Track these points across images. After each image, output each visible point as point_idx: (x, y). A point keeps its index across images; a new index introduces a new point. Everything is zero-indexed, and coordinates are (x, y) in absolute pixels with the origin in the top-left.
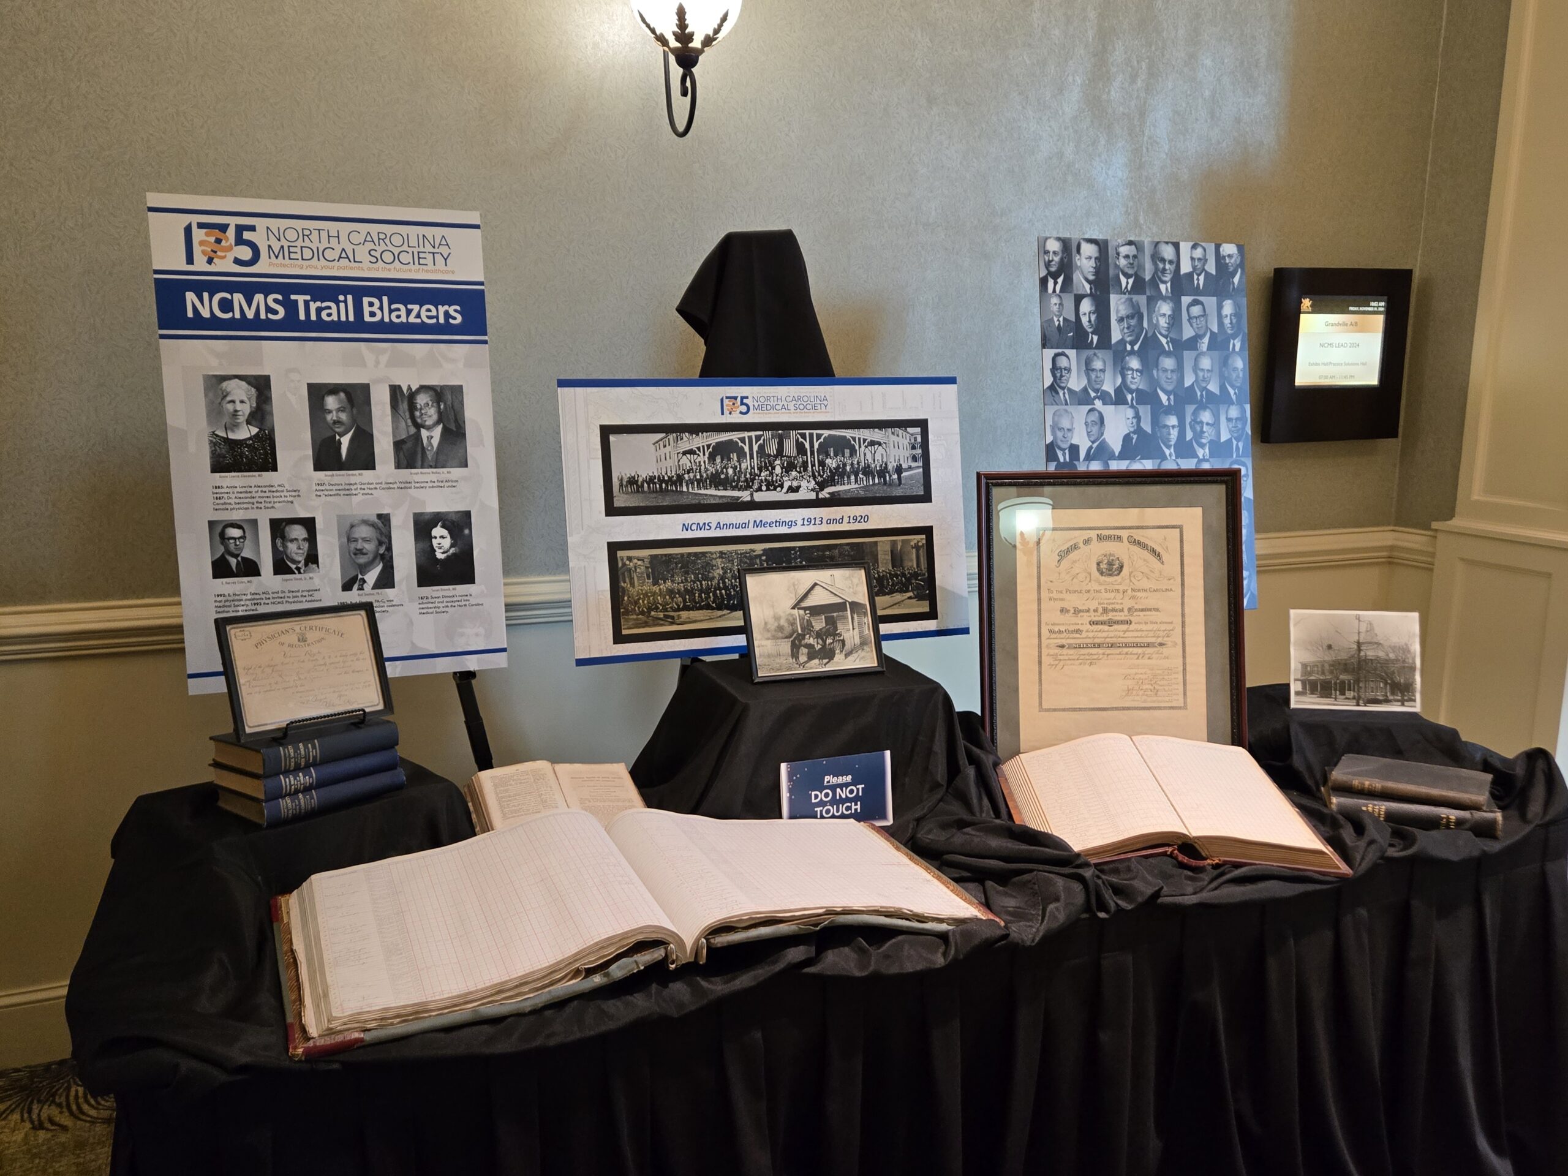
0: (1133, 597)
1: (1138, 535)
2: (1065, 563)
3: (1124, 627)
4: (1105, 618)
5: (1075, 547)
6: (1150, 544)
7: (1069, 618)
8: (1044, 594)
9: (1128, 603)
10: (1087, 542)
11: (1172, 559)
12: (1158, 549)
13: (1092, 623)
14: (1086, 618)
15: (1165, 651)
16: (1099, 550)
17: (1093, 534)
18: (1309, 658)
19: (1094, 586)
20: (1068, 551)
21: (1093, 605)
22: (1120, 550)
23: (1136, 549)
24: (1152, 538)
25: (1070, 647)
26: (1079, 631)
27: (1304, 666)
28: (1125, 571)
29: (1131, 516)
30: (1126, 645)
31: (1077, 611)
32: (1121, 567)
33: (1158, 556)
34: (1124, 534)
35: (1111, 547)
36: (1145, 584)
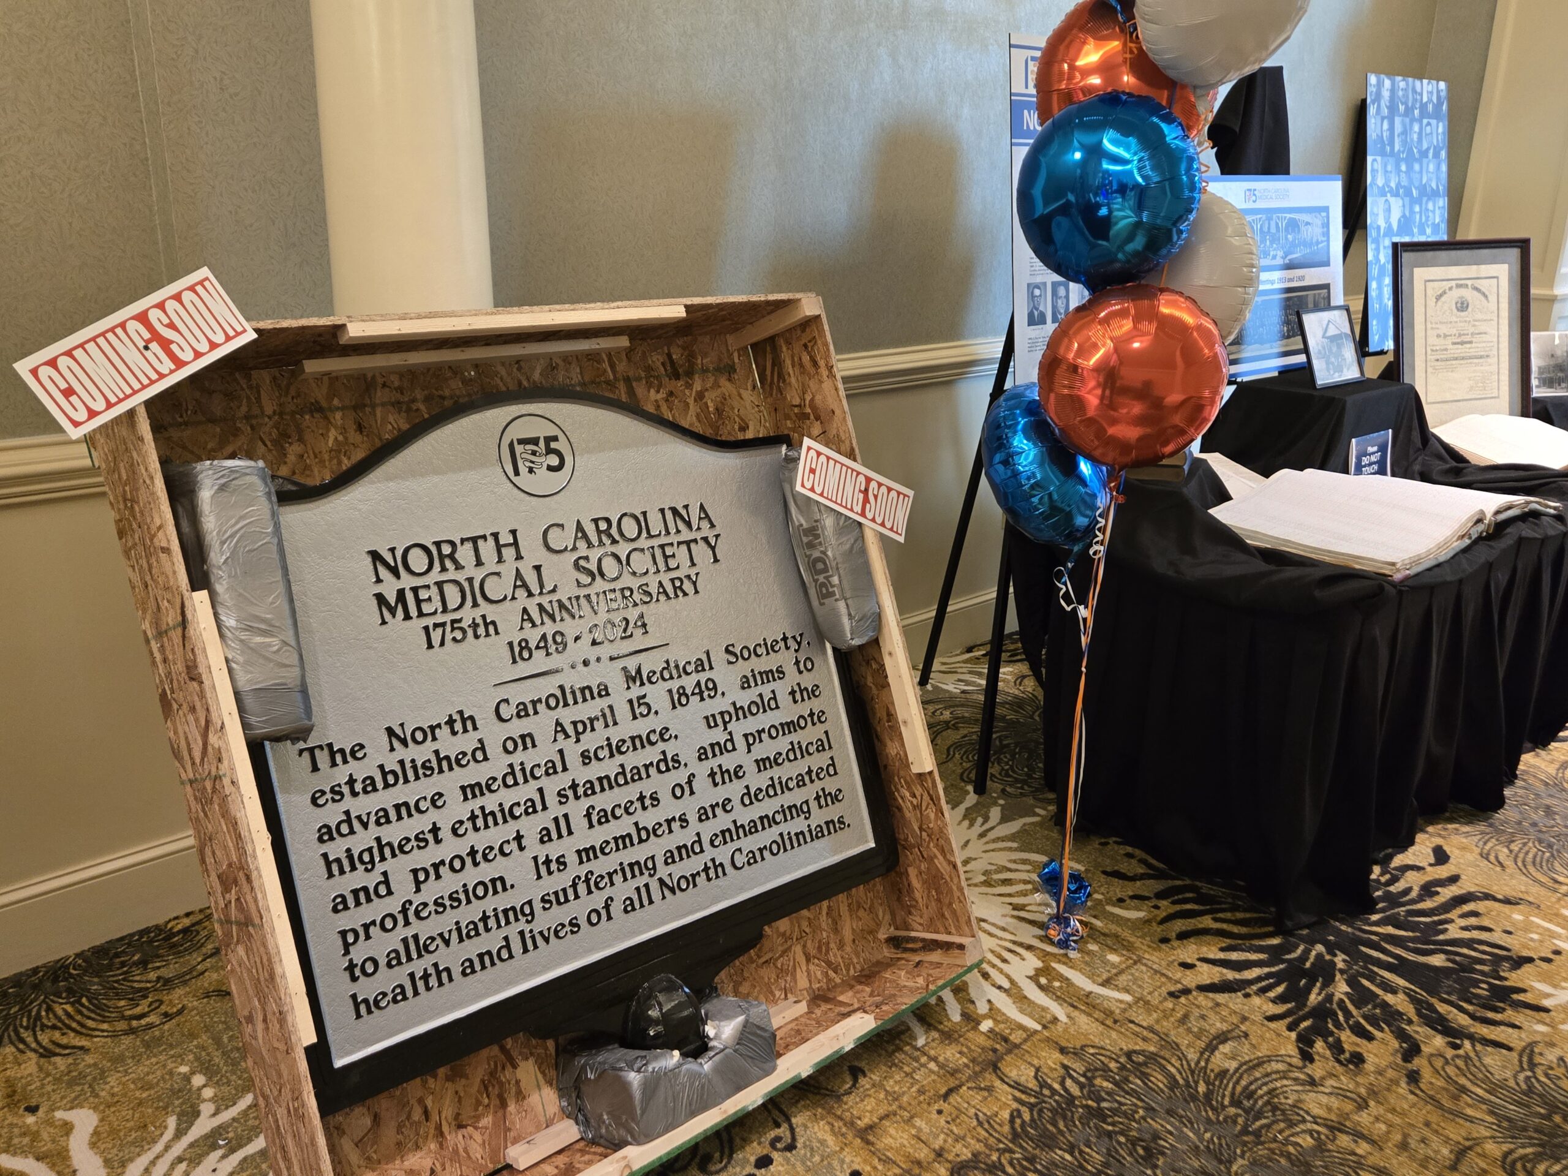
0: (1474, 326)
1: (1478, 283)
2: (1440, 303)
3: (1468, 346)
4: (1459, 340)
5: (1444, 292)
6: (1483, 289)
7: (1441, 341)
8: (1429, 326)
9: (1472, 330)
10: (1451, 289)
11: (1493, 298)
12: (1487, 293)
13: (1454, 344)
14: (1449, 340)
15: (1489, 360)
16: (1457, 293)
17: (1453, 283)
18: (1542, 363)
19: (1455, 319)
20: (1441, 295)
21: (1454, 331)
22: (1468, 294)
23: (1475, 293)
24: (1483, 285)
25: (1442, 360)
26: (1446, 350)
27: (1540, 368)
28: (1470, 309)
29: (1472, 270)
30: (1470, 358)
31: (1445, 336)
32: (1467, 307)
33: (1486, 296)
34: (1469, 282)
35: (1463, 292)
36: (1479, 316)
